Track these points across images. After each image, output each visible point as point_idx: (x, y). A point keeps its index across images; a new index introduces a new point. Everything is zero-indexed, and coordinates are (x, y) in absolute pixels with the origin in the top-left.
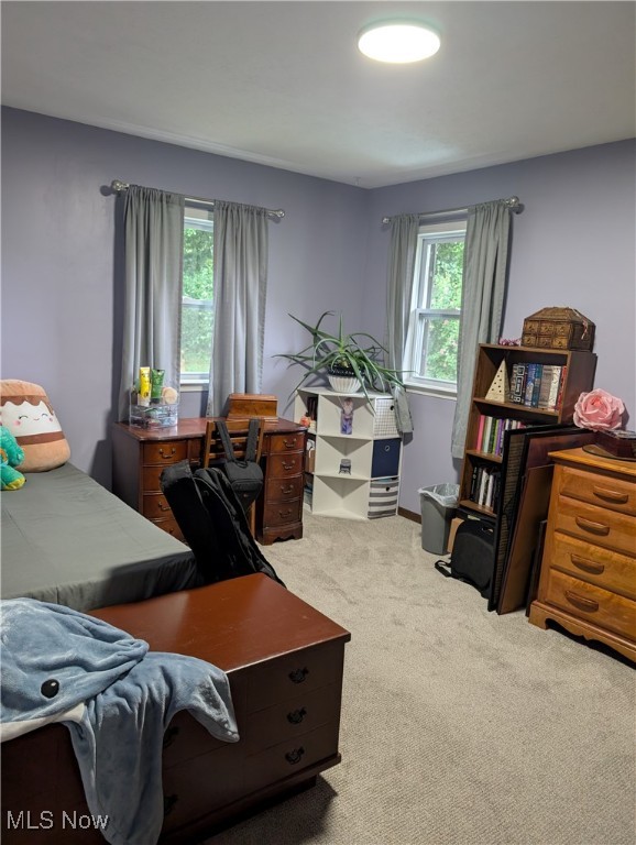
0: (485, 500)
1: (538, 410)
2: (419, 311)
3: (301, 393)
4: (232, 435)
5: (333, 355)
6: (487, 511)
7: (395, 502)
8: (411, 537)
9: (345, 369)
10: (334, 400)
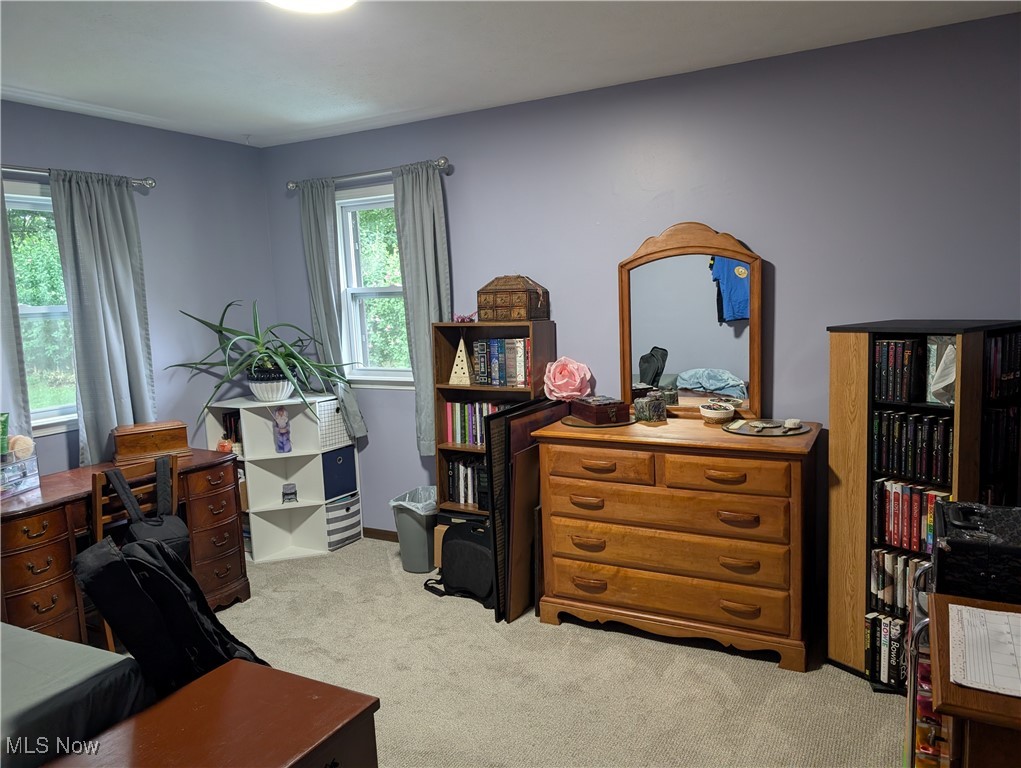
0: (466, 496)
1: (508, 388)
2: (350, 291)
3: (213, 410)
4: (133, 485)
5: (250, 356)
6: (470, 509)
7: (358, 523)
8: (387, 561)
9: (269, 371)
10: (261, 412)
